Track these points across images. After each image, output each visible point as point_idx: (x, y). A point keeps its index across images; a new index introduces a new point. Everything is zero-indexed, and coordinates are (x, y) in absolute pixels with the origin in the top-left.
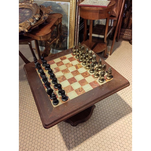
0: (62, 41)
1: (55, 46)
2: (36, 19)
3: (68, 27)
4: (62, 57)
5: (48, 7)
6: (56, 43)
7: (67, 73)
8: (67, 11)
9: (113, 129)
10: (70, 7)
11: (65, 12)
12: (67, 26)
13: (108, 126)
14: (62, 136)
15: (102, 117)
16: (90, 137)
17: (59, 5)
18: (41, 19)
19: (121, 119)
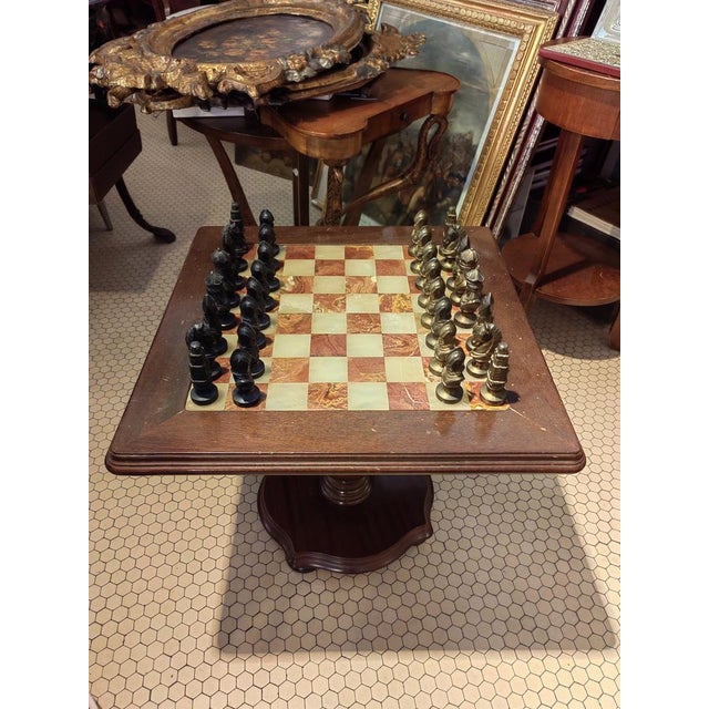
0: (435, 204)
1: (398, 216)
2: (319, 65)
3: (477, 147)
4: (358, 247)
5: (410, 37)
6: (407, 206)
7: (329, 311)
8: (496, 76)
9: (460, 679)
10: (516, 60)
11: (485, 79)
12: (474, 143)
13: (443, 646)
14: (224, 583)
15: (437, 595)
16: (336, 651)
17: (470, 45)
18: (346, 71)
19: (524, 655)
